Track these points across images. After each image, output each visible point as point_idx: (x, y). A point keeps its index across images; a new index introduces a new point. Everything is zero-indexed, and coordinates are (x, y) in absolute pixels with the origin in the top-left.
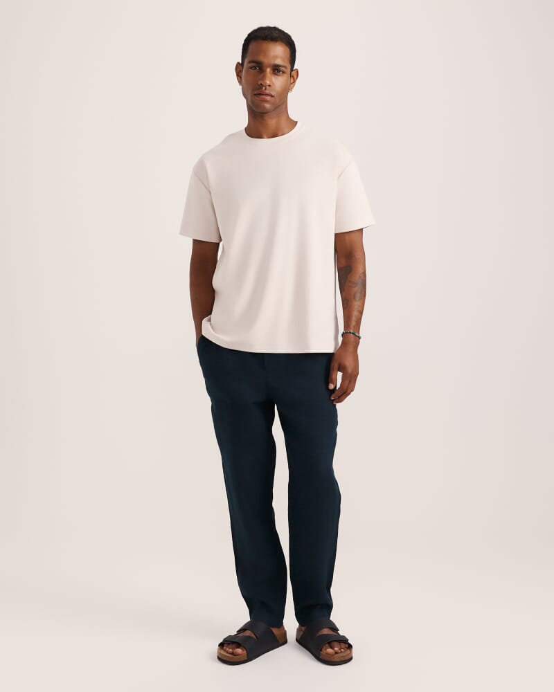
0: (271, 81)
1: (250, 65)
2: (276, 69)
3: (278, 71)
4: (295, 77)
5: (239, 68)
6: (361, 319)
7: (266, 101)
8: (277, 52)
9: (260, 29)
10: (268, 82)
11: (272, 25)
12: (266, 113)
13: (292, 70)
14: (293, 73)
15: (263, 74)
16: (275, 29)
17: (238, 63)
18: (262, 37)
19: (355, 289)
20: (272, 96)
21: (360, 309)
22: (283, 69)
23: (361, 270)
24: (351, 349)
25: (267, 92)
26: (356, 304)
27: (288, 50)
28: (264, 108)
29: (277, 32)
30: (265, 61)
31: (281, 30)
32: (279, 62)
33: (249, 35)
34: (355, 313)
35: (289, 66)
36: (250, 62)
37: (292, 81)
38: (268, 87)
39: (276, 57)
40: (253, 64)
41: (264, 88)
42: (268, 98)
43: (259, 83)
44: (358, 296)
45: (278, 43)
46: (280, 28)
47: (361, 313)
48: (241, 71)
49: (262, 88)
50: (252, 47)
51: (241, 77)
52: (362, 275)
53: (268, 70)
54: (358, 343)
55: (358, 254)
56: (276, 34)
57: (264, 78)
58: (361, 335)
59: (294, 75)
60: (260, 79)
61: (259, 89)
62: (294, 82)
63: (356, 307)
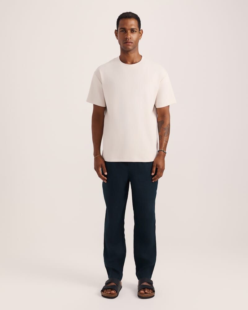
0: (130, 36)
1: (121, 30)
2: (132, 31)
3: (133, 31)
4: (142, 33)
5: (116, 32)
6: (167, 145)
7: (129, 45)
8: (132, 23)
9: (124, 14)
10: (129, 37)
11: (128, 11)
12: (129, 51)
13: (140, 30)
14: (140, 31)
15: (127, 33)
16: (130, 13)
17: (116, 30)
18: (125, 17)
19: (165, 131)
20: (132, 43)
21: (167, 140)
22: (135, 30)
23: (168, 123)
24: (162, 158)
25: (130, 41)
26: (165, 138)
27: (136, 21)
28: (129, 48)
29: (131, 14)
30: (127, 27)
31: (133, 13)
32: (133, 27)
33: (119, 17)
34: (164, 142)
35: (138, 29)
36: (120, 29)
37: (140, 35)
38: (129, 39)
39: (132, 25)
40: (122, 30)
41: (128, 40)
42: (130, 44)
43: (125, 37)
44: (166, 134)
45: (132, 19)
46: (132, 12)
47: (167, 142)
48: (117, 33)
49: (127, 40)
50: (120, 22)
51: (117, 36)
52: (168, 125)
53: (129, 31)
54: (165, 155)
55: (167, 116)
56: (130, 15)
57: (127, 34)
58: (166, 152)
59: (140, 32)
60: (126, 36)
61: (125, 40)
62: (141, 35)
63: (165, 139)
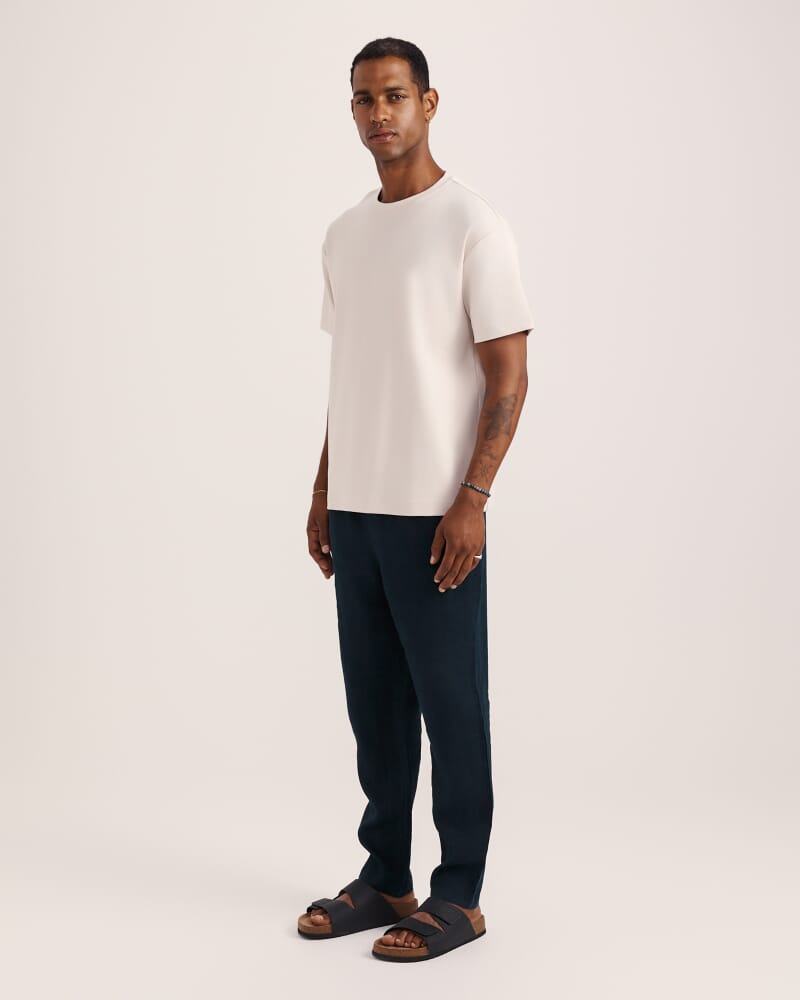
0: (386, 114)
2: (393, 95)
3: (396, 97)
4: (434, 100)
7: (387, 143)
10: (383, 116)
14: (427, 95)
15: (374, 107)
20: (395, 134)
22: (402, 92)
25: (385, 129)
26: (486, 445)
30: (375, 87)
37: (429, 106)
38: (384, 122)
42: (389, 138)
43: (372, 120)
49: (377, 125)
57: (376, 110)
59: (429, 98)
60: (372, 114)
61: (373, 129)
62: (433, 107)
